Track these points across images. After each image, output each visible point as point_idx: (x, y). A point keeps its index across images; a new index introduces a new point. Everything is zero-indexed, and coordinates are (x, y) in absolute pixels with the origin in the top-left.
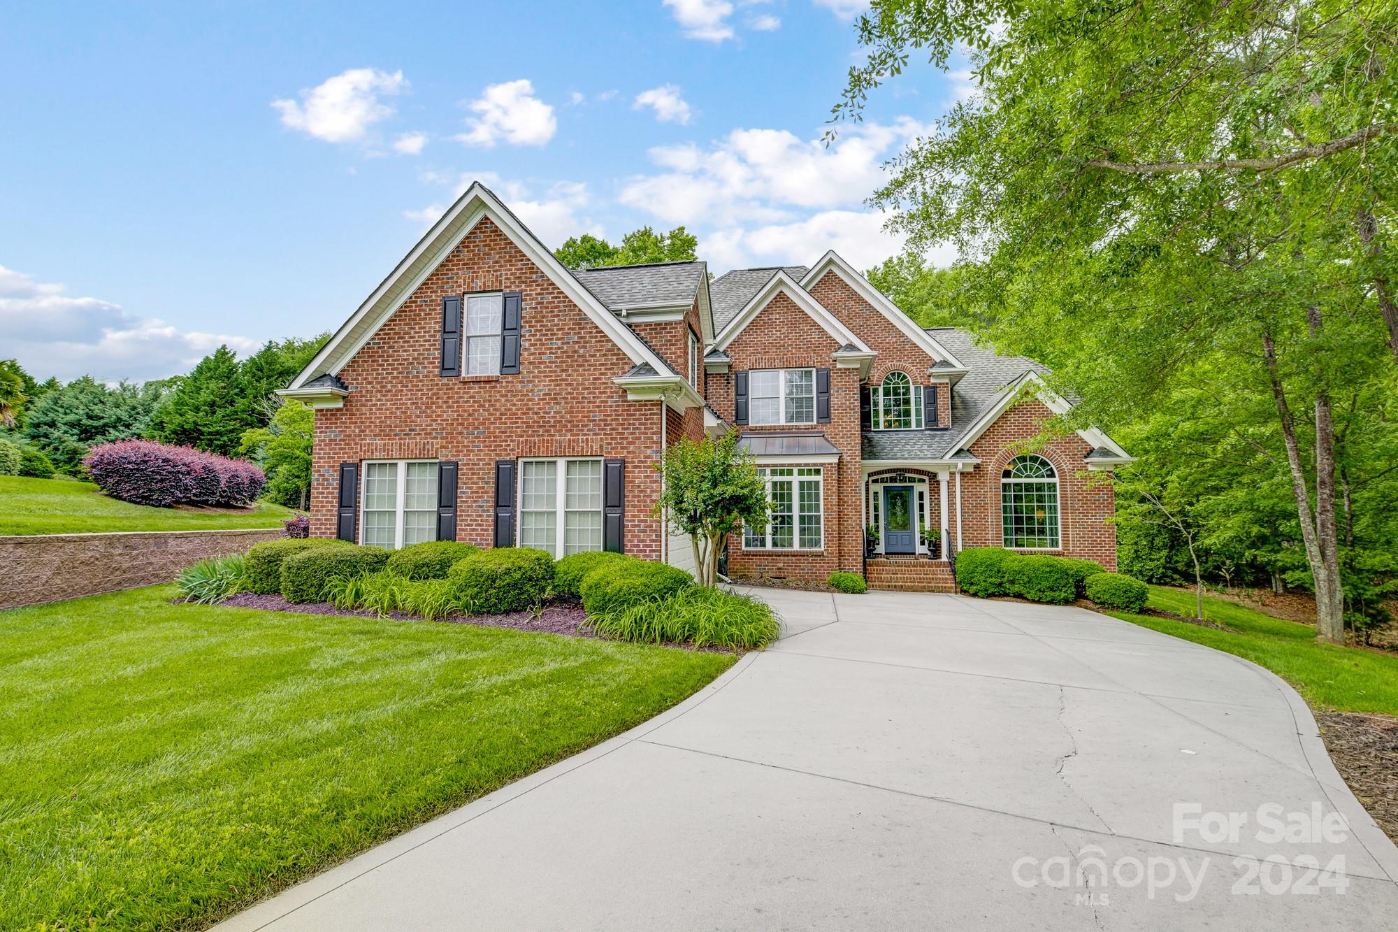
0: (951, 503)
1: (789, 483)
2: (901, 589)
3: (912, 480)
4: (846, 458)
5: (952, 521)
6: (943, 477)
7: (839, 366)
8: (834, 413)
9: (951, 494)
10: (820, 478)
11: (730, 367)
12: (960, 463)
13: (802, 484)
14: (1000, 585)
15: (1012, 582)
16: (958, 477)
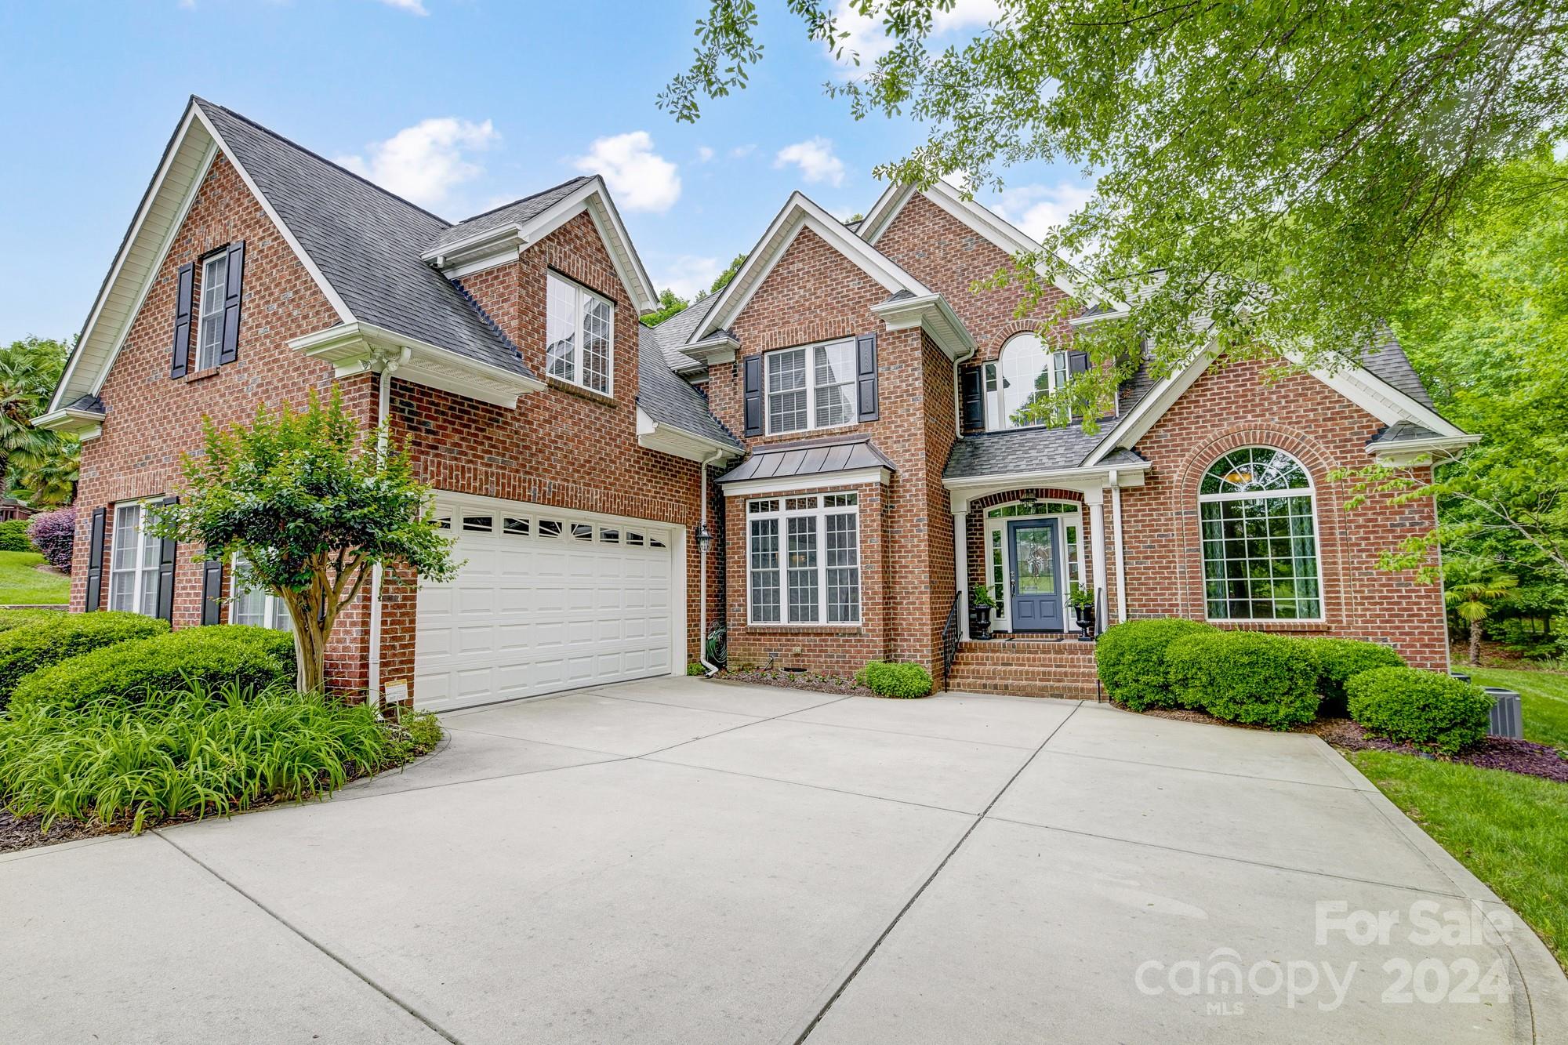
0: (1108, 543)
1: (813, 520)
2: (1006, 691)
3: (1055, 508)
4: (903, 474)
5: (1110, 575)
6: (1094, 499)
7: (889, 328)
8: (884, 404)
9: (1107, 525)
10: (853, 509)
11: (737, 351)
12: (1112, 470)
13: (830, 519)
14: (1165, 687)
15: (1184, 682)
16: (1116, 497)
